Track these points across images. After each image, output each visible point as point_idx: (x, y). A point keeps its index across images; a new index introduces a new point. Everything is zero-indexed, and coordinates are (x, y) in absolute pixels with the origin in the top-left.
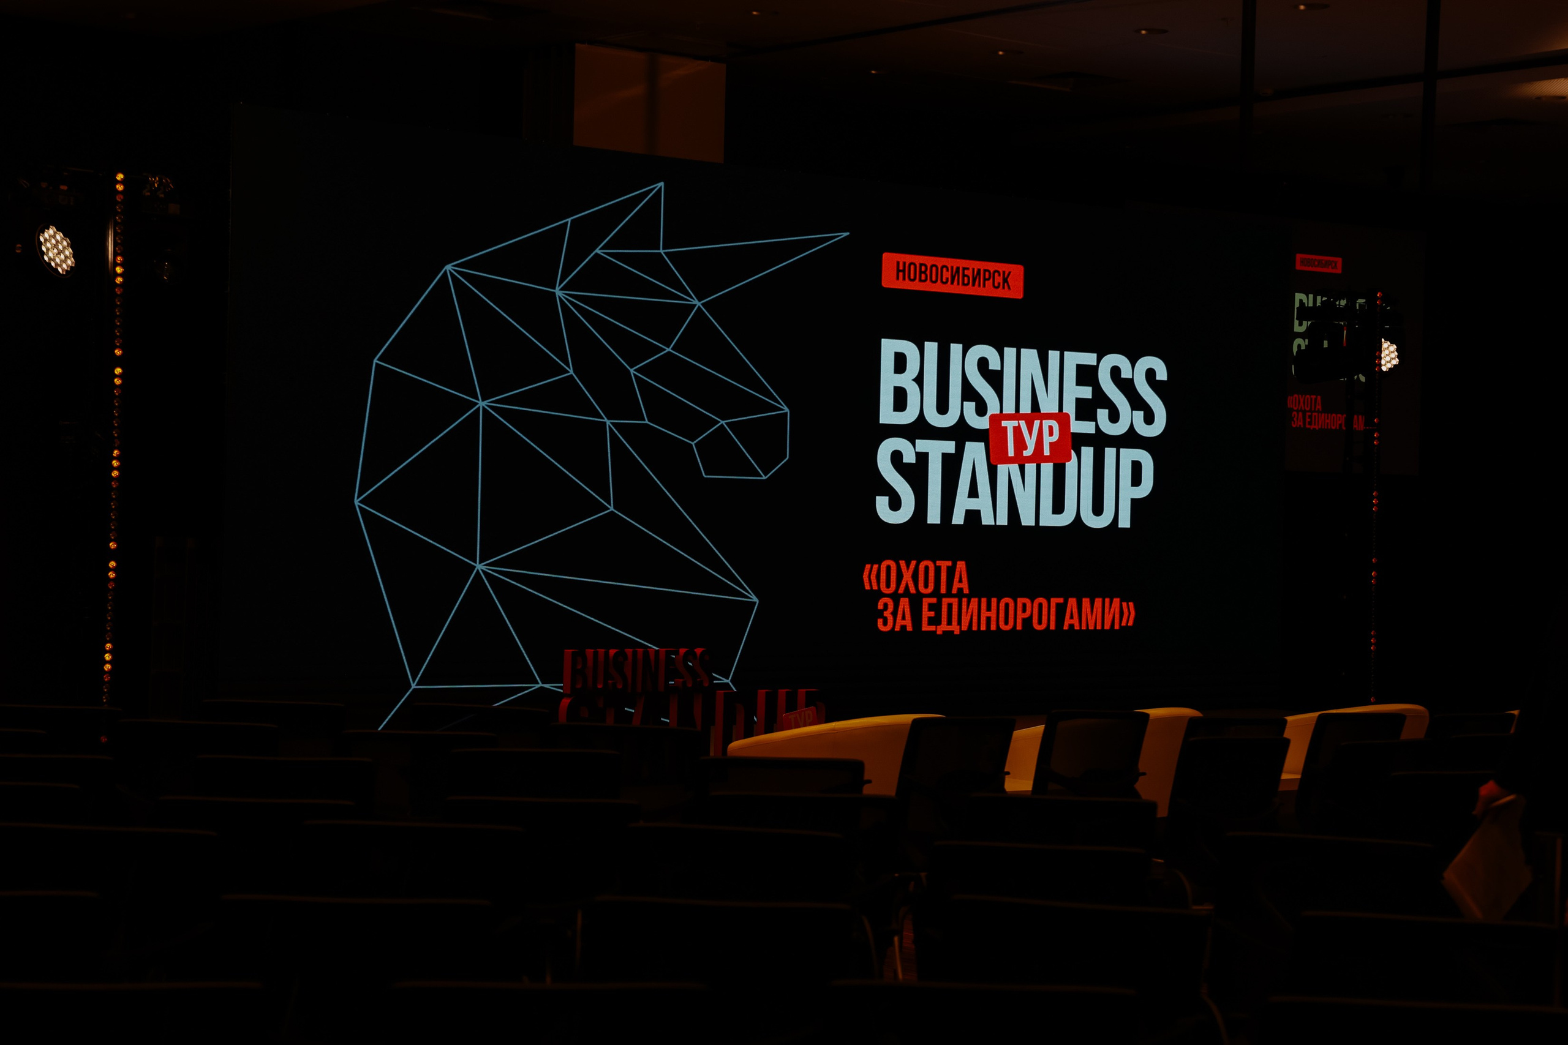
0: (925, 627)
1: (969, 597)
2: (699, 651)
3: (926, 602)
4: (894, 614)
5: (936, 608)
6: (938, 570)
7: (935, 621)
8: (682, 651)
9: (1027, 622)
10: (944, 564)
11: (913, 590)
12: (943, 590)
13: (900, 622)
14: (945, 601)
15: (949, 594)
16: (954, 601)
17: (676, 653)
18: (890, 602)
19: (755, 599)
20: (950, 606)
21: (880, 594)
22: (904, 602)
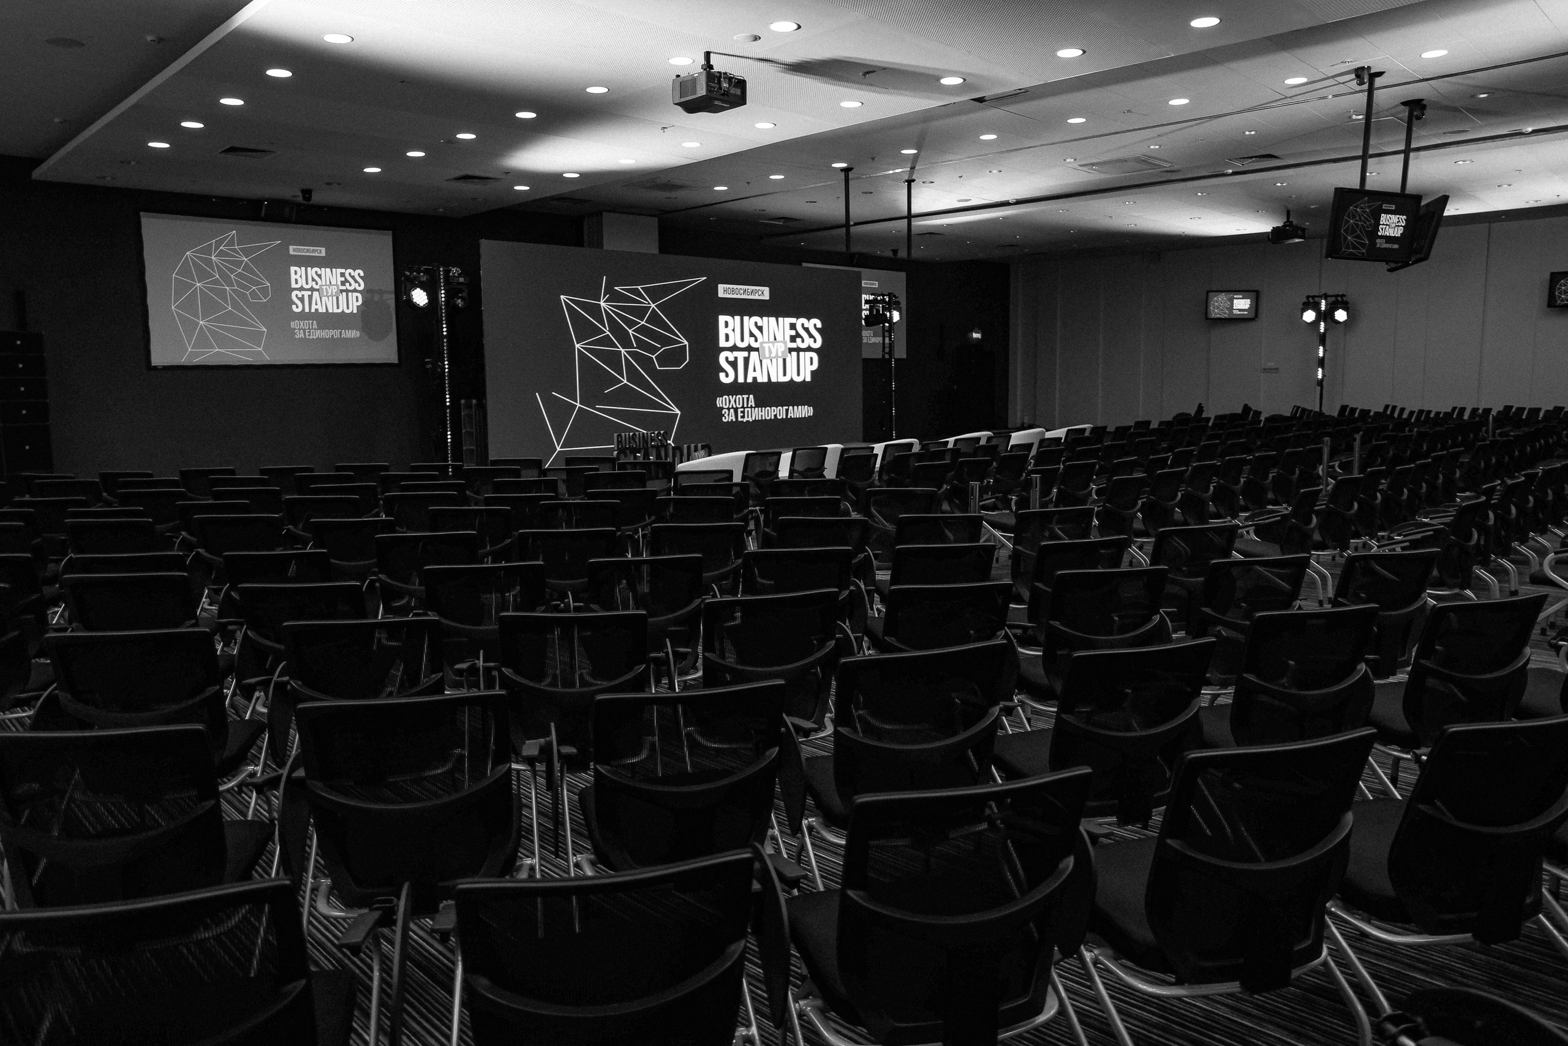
0: (740, 419)
1: (755, 408)
2: (662, 432)
3: (739, 410)
4: (729, 415)
5: (743, 412)
6: (743, 398)
7: (743, 417)
8: (656, 432)
9: (775, 416)
10: (745, 396)
11: (735, 406)
12: (745, 406)
13: (730, 418)
14: (746, 409)
15: (747, 407)
16: (750, 409)
17: (654, 433)
18: (727, 411)
19: (678, 412)
20: (748, 411)
21: (723, 408)
22: (732, 410)
